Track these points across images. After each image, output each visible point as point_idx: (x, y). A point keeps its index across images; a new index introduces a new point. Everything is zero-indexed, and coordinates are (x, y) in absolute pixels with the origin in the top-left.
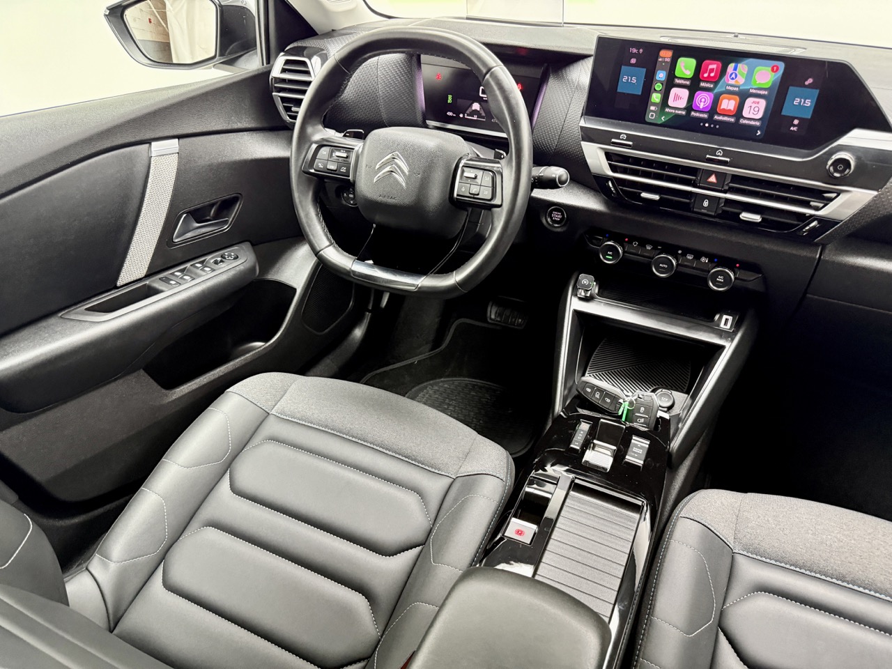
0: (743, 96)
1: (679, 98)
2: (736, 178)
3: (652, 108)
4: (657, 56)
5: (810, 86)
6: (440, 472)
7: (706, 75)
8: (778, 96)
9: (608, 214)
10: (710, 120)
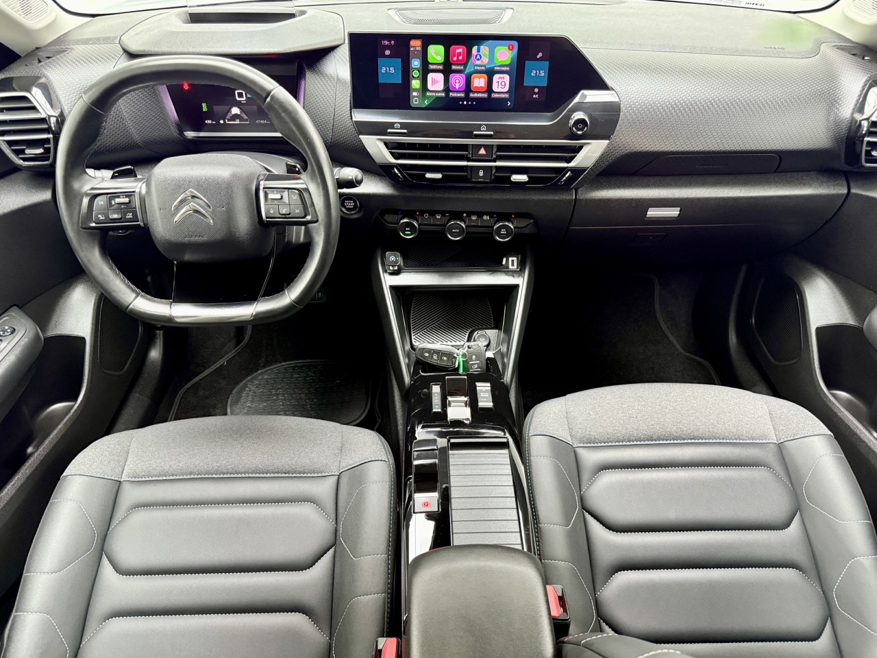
0: (490, 74)
1: (436, 82)
2: (501, 148)
3: (415, 94)
4: (408, 46)
5: (541, 59)
6: (323, 475)
7: (455, 59)
8: (518, 71)
9: (399, 196)
10: (467, 98)
